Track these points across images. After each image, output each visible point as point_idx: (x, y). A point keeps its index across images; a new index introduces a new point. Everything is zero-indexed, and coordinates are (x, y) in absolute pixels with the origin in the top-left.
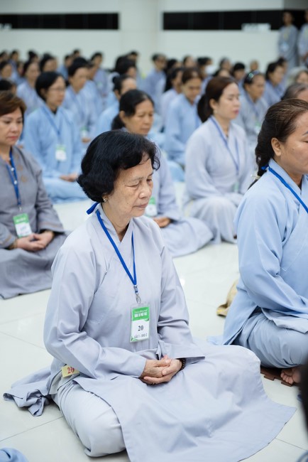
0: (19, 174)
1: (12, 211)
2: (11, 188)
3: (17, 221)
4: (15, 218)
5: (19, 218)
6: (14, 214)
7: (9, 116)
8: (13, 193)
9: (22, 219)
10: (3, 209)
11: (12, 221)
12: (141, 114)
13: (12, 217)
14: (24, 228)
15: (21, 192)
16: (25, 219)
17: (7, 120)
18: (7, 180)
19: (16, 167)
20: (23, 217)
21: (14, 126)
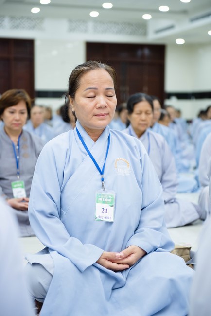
0: (23, 151)
1: (11, 178)
2: (14, 160)
3: (15, 186)
4: (13, 183)
5: (16, 184)
6: (12, 181)
7: (13, 108)
8: (15, 165)
9: (18, 185)
10: (3, 176)
11: (10, 186)
12: (138, 112)
13: (10, 183)
14: (20, 192)
15: (21, 165)
16: (21, 185)
17: (11, 111)
18: (12, 154)
19: (21, 147)
20: (19, 183)
21: (17, 116)
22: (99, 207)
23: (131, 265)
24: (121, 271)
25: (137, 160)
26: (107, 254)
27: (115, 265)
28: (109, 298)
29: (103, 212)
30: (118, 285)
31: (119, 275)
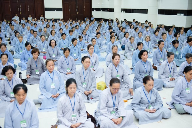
8: (36, 66)
21: (36, 55)
22: (52, 86)
23: (57, 97)
24: (56, 98)
25: (59, 76)
26: (53, 95)
27: (54, 97)
28: (53, 103)
29: (53, 87)
30: (55, 100)
31: (55, 99)
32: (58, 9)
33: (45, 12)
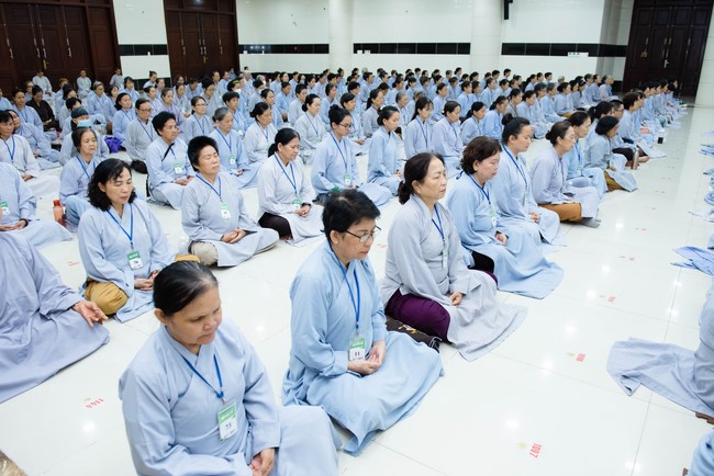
32: (157, 50)
33: (122, 58)
